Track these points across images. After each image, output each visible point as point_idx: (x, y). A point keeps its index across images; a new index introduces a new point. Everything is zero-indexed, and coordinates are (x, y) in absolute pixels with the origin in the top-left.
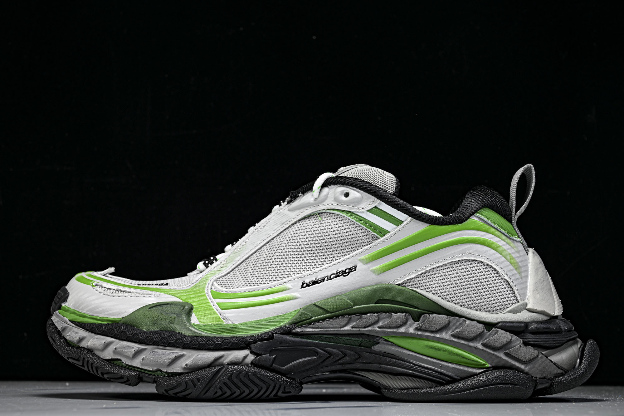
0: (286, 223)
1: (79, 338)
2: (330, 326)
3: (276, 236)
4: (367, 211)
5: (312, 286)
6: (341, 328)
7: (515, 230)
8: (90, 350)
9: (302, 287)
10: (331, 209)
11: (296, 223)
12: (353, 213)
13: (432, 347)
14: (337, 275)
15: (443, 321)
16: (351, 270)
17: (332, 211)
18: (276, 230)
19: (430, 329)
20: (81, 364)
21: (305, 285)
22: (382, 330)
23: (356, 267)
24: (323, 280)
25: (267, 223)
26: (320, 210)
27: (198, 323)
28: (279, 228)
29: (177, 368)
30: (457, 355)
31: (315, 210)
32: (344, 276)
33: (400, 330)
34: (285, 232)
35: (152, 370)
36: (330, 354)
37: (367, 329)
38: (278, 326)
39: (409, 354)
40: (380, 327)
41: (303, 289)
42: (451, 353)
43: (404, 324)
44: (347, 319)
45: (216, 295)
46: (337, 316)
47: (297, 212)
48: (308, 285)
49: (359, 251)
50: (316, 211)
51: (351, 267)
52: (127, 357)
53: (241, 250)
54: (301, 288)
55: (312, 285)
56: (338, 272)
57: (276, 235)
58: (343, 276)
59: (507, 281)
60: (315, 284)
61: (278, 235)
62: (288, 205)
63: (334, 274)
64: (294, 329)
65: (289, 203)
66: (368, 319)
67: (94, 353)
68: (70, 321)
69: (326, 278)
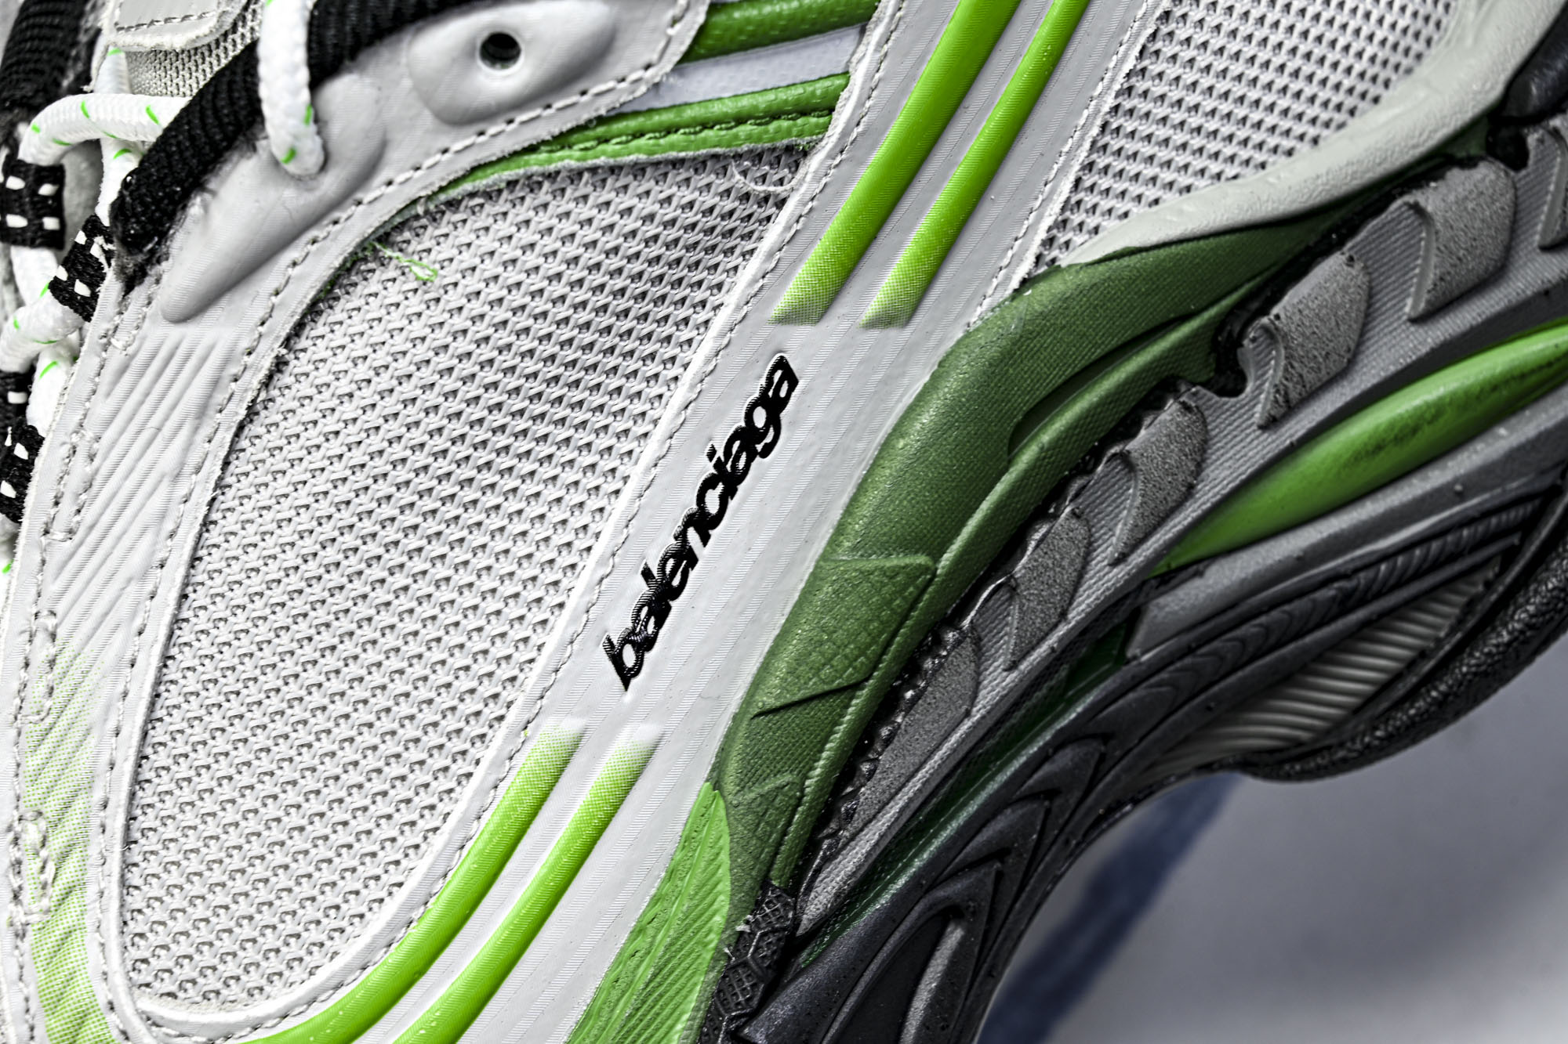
0: (220, 397)
2: (921, 748)
3: (215, 502)
4: (682, 63)
5: (662, 632)
6: (968, 714)
9: (626, 676)
10: (452, 182)
11: (279, 363)
12: (603, 122)
13: (1377, 447)
14: (727, 478)
15: (1344, 289)
16: (773, 403)
17: (462, 190)
18: (188, 469)
19: (1324, 375)
21: (629, 657)
23: (782, 364)
24: (685, 557)
25: (92, 458)
26: (383, 222)
28: (200, 446)
31: (356, 239)
33: (1207, 495)
36: (998, 855)
37: (1071, 619)
38: (704, 967)
40: (1121, 557)
41: (634, 682)
43: (1204, 451)
44: (967, 648)
46: (906, 676)
48: (645, 645)
49: (744, 276)
50: (367, 238)
51: (763, 382)
53: (60, 694)
54: (626, 684)
55: (659, 625)
56: (720, 454)
58: (758, 459)
60: (669, 608)
62: (139, 294)
63: (709, 484)
64: (797, 921)
66: (1046, 568)
69: (693, 535)
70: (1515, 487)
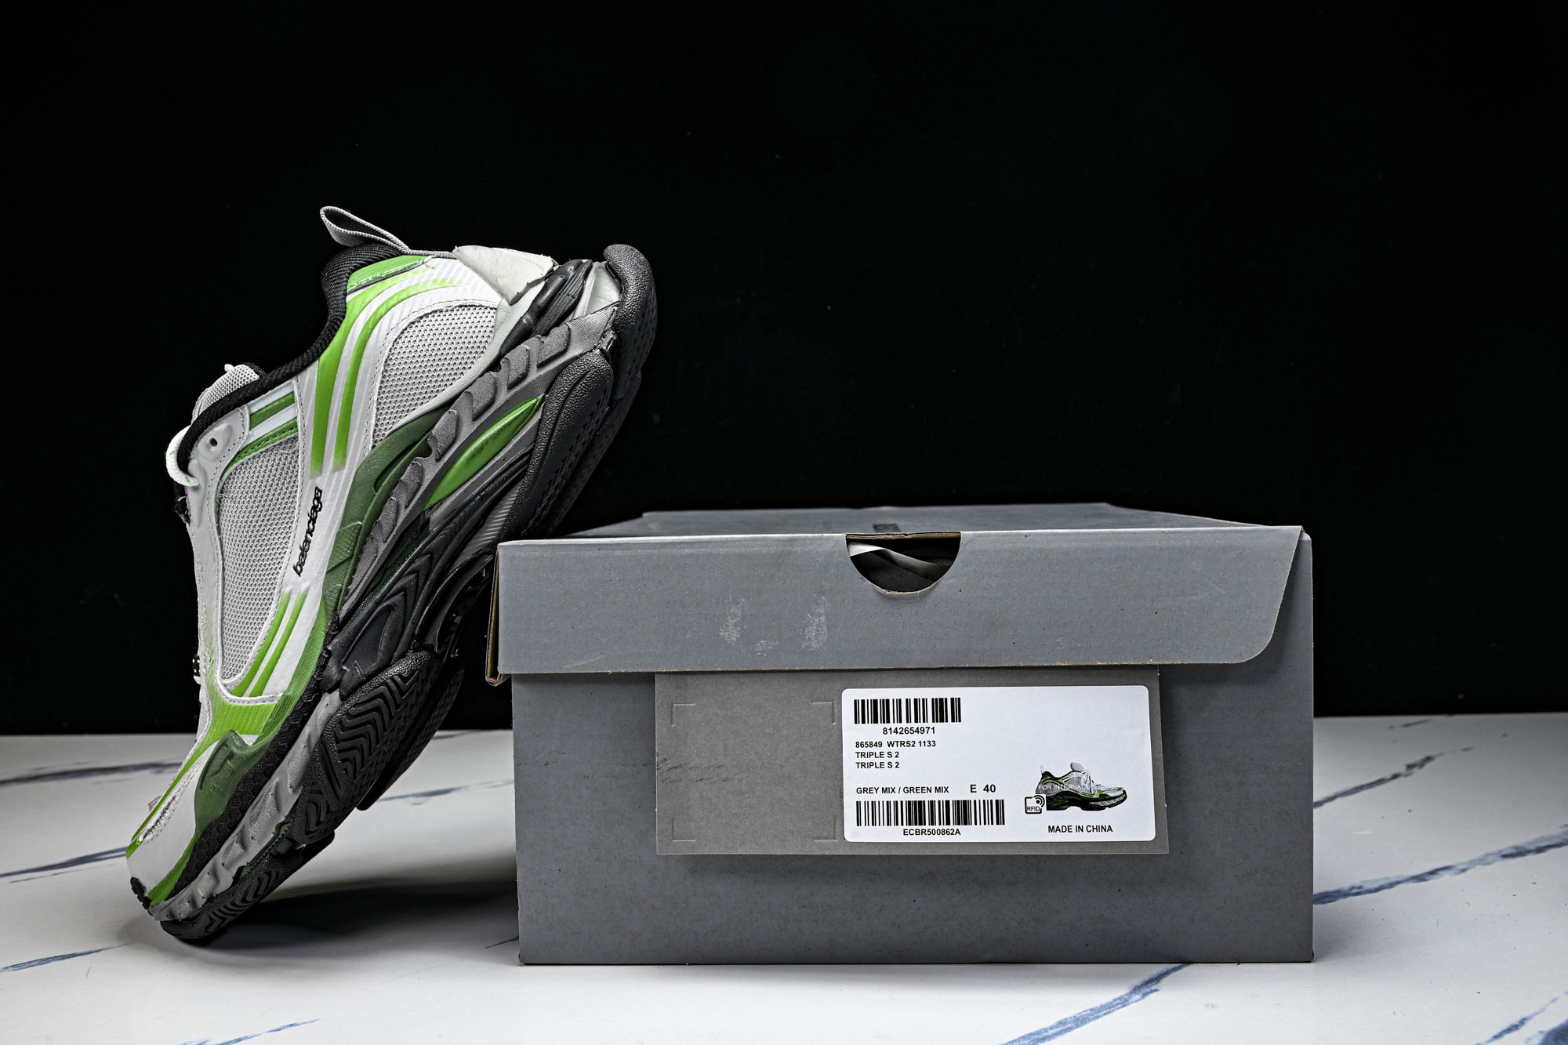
0: (213, 541)
1: (189, 902)
2: (365, 568)
3: (223, 564)
4: (250, 429)
5: (305, 560)
6: (377, 556)
7: (416, 254)
8: (211, 899)
9: (300, 573)
10: (223, 474)
11: (219, 528)
12: (243, 449)
13: (473, 456)
14: (313, 520)
15: (449, 421)
16: (318, 498)
17: (227, 474)
19: (447, 444)
20: (220, 921)
21: (299, 568)
22: (412, 505)
23: (317, 488)
24: (307, 541)
26: (217, 489)
27: (256, 737)
28: (215, 552)
29: (289, 801)
30: (502, 429)
31: (214, 494)
32: (320, 510)
33: (426, 484)
34: (225, 549)
35: (272, 835)
36: (402, 589)
37: (399, 524)
38: (322, 636)
39: (465, 491)
40: (406, 507)
41: (302, 573)
42: (495, 436)
43: (421, 472)
45: (240, 691)
46: (361, 551)
47: (206, 517)
48: (301, 564)
49: (299, 471)
50: (216, 494)
51: (315, 494)
52: (240, 857)
54: (300, 575)
56: (310, 515)
57: (221, 562)
58: (318, 513)
59: (461, 306)
60: (306, 554)
61: (223, 559)
63: (309, 522)
64: (339, 618)
65: (188, 521)
67: (217, 895)
68: (166, 900)
69: (309, 535)
70: (520, 453)
